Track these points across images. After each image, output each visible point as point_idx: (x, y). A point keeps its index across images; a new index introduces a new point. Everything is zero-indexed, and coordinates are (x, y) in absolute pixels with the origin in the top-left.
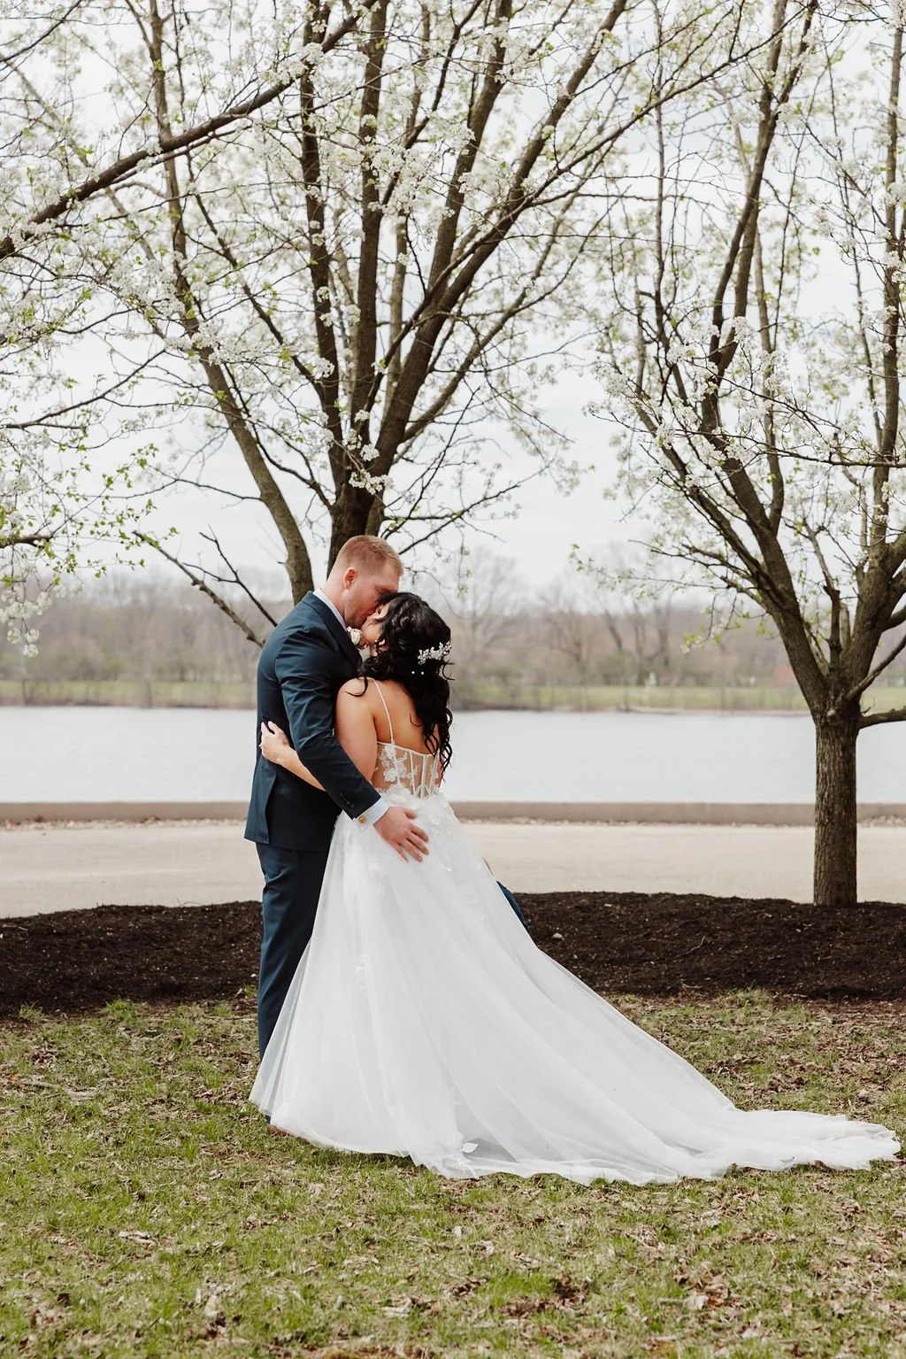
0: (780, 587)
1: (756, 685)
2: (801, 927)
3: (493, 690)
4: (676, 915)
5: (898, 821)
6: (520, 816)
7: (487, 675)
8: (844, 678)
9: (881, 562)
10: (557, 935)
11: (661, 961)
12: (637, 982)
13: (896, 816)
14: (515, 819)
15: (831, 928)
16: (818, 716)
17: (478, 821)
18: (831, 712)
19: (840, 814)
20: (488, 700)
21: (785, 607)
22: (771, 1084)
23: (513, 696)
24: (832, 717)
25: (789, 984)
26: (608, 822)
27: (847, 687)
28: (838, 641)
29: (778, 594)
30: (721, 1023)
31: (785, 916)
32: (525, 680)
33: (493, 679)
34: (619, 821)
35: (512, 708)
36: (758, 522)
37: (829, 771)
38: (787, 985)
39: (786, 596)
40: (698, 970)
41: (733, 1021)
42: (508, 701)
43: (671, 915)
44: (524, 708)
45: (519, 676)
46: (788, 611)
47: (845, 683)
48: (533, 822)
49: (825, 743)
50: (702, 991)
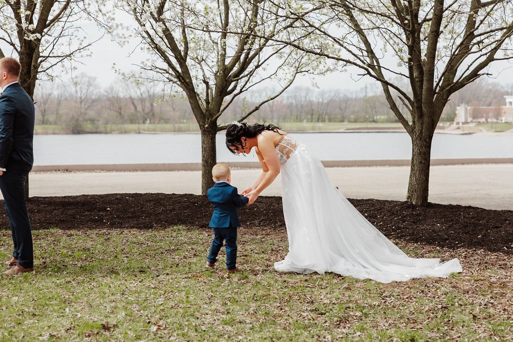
0: (187, 80)
1: (186, 123)
2: (197, 203)
3: (88, 126)
4: (152, 200)
6: (98, 170)
7: (87, 120)
8: (211, 113)
9: (223, 71)
10: (108, 209)
11: (146, 217)
12: (137, 224)
13: (235, 167)
14: (96, 171)
15: (208, 203)
16: (202, 127)
17: (81, 172)
18: (206, 126)
19: (211, 163)
20: (87, 130)
21: (189, 88)
22: (184, 256)
23: (97, 128)
24: (207, 128)
25: (193, 223)
26: (130, 171)
27: (212, 117)
28: (209, 100)
29: (187, 83)
30: (167, 237)
31: (192, 199)
32: (100, 122)
33: (89, 122)
34: (134, 171)
35: (96, 133)
36: (179, 57)
37: (206, 147)
38: (192, 224)
39: (190, 84)
40: (160, 219)
41: (172, 236)
42: (94, 130)
43: (150, 200)
44: (101, 133)
45: (98, 121)
46: (190, 89)
47: (211, 115)
48: (102, 172)
49: (204, 137)
50: (161, 226)
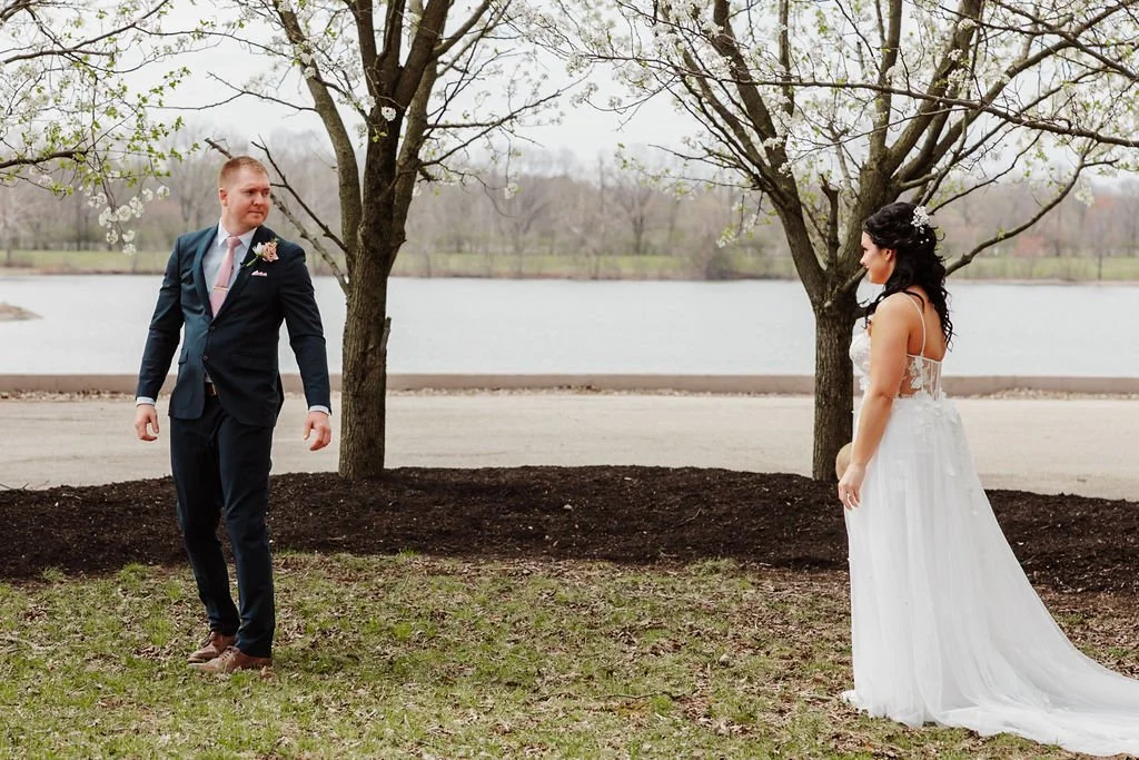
0: (783, 187)
1: (999, 256)
2: (792, 501)
3: (748, 261)
4: (683, 489)
5: (1031, 393)
6: (666, 388)
8: (842, 272)
9: (878, 164)
10: (568, 507)
11: (652, 531)
12: (624, 550)
13: (1030, 389)
14: (660, 391)
15: (818, 502)
16: (817, 307)
17: (625, 392)
18: (828, 304)
19: (836, 398)
20: (743, 270)
21: (787, 207)
22: (654, 648)
23: (767, 265)
24: (829, 308)
25: (761, 554)
26: (749, 393)
27: (844, 279)
28: (836, 238)
29: (781, 195)
30: (662, 590)
31: (782, 490)
33: (749, 250)
34: (759, 393)
35: (766, 277)
36: (763, 128)
37: (826, 358)
38: (760, 555)
39: (788, 196)
40: (683, 539)
41: (673, 589)
42: (762, 272)
43: (678, 488)
44: (778, 277)
45: (774, 247)
46: (790, 210)
47: (842, 277)
48: (676, 393)
49: (822, 333)
50: (677, 559)
